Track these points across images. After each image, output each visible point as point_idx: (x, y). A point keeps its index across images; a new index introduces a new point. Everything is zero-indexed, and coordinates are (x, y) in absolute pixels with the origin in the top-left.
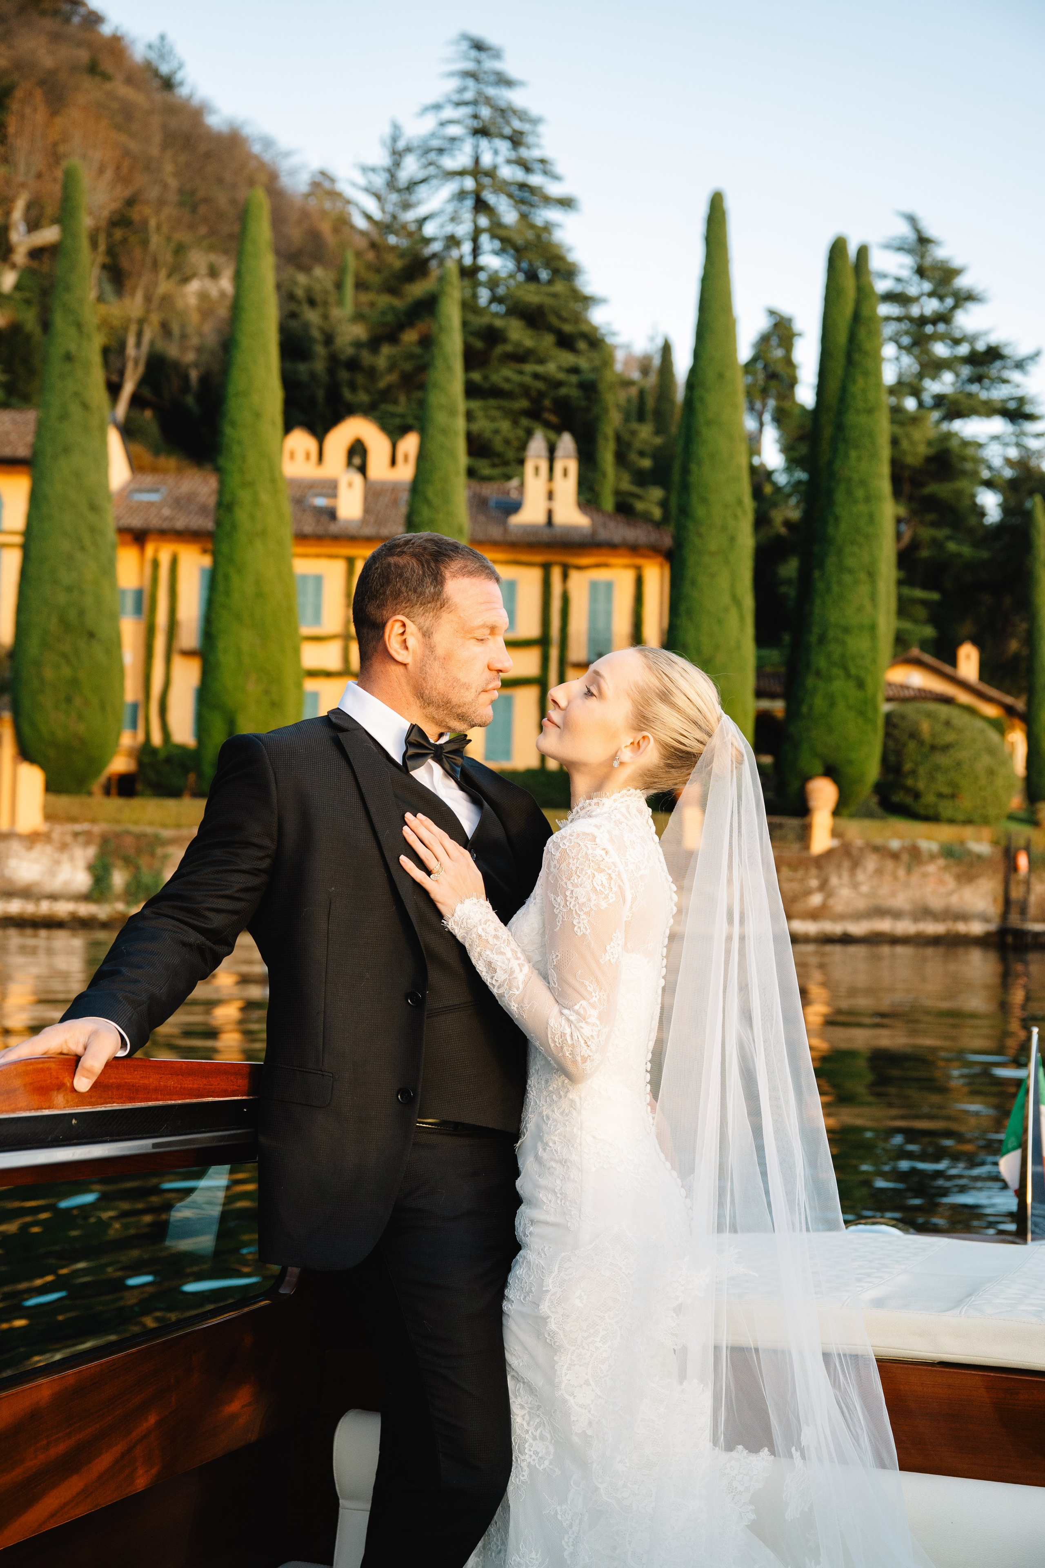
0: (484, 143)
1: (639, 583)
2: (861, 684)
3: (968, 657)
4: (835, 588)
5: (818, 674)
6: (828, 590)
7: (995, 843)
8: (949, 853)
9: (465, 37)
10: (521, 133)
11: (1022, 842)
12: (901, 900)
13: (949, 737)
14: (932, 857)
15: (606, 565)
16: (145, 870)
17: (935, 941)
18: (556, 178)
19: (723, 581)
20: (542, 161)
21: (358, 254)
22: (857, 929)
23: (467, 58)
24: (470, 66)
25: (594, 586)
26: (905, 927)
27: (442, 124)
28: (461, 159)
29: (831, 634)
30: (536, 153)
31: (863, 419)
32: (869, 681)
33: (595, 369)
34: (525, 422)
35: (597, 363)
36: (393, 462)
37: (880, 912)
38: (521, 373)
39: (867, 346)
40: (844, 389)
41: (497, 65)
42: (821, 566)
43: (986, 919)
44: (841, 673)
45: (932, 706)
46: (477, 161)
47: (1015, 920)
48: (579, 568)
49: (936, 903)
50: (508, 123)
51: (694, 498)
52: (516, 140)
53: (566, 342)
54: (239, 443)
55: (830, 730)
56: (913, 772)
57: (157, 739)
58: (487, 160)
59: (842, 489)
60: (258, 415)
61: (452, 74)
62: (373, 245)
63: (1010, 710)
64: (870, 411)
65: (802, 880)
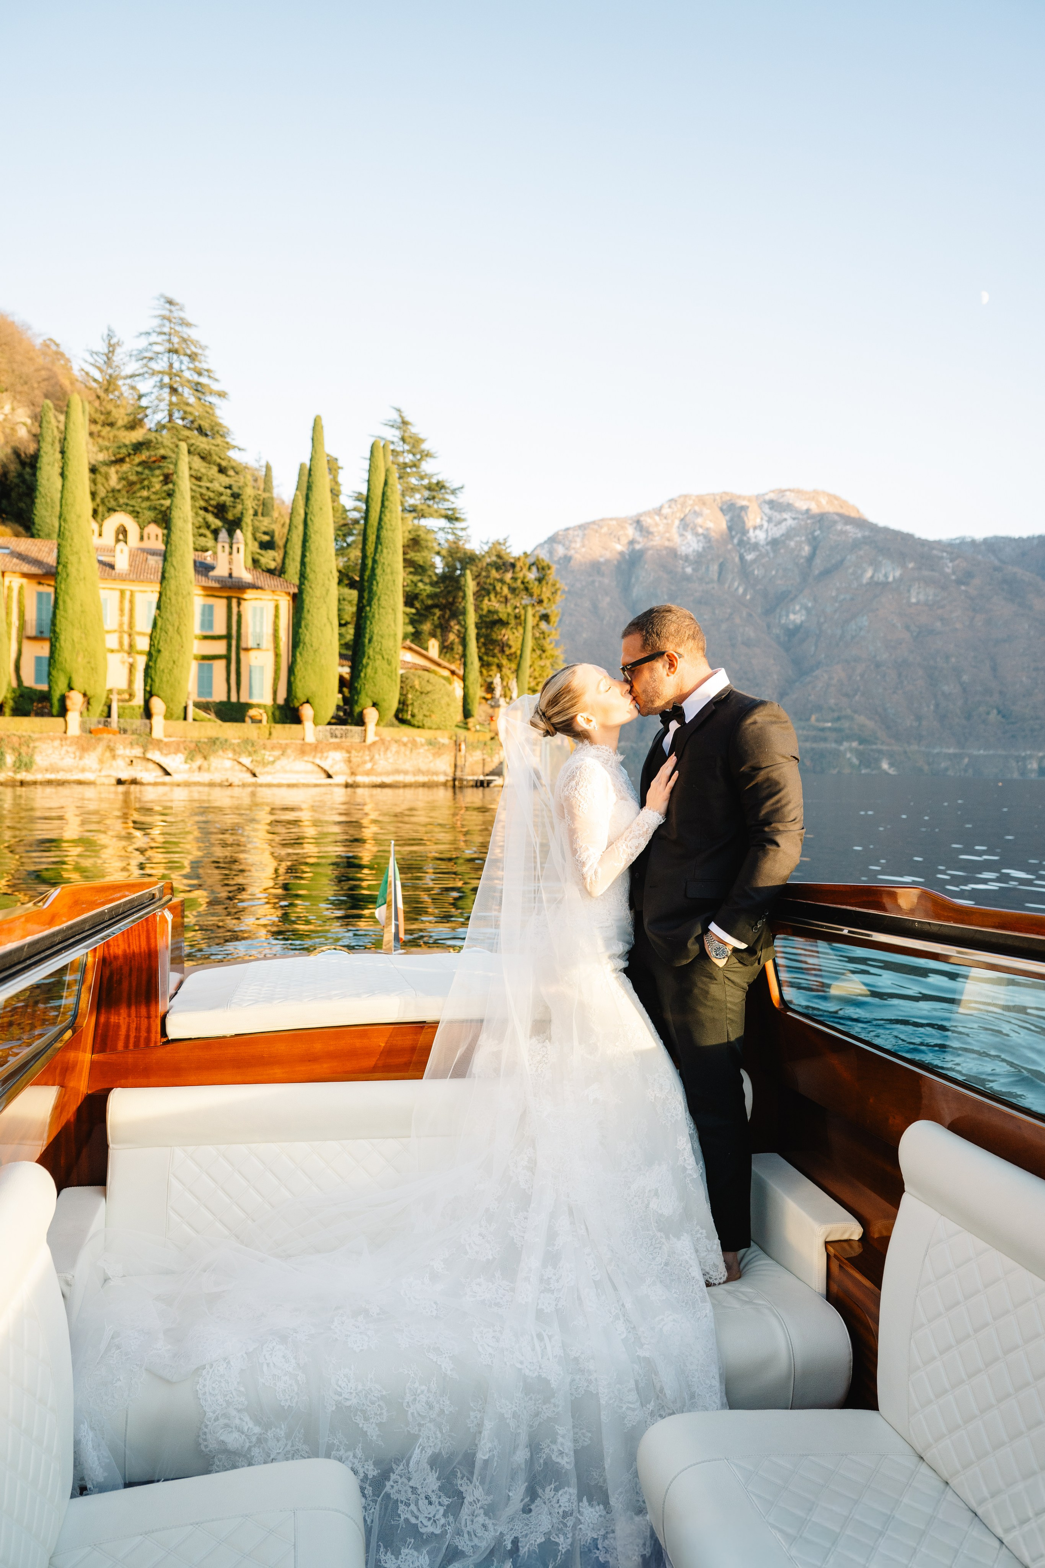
0: (175, 356)
1: (277, 608)
2: (389, 663)
3: (433, 646)
4: (377, 616)
5: (369, 658)
6: (373, 616)
7: (451, 738)
8: (430, 743)
9: (162, 296)
10: (196, 354)
11: (462, 738)
12: (407, 766)
13: (429, 688)
14: (422, 745)
15: (261, 599)
16: (24, 754)
17: (424, 785)
18: (216, 380)
19: (323, 611)
20: (208, 371)
21: (90, 402)
22: (388, 780)
23: (164, 309)
24: (167, 313)
25: (255, 609)
26: (409, 779)
27: (150, 344)
28: (161, 365)
29: (375, 638)
30: (205, 366)
31: (390, 533)
32: (393, 661)
33: (240, 488)
34: (202, 512)
35: (241, 484)
36: (142, 538)
37: (398, 772)
38: (200, 486)
39: (391, 498)
40: (380, 519)
41: (182, 315)
42: (370, 604)
43: (446, 774)
44: (380, 657)
45: (421, 672)
46: (171, 366)
47: (459, 774)
48: (245, 600)
49: (424, 767)
50: (188, 348)
51: (308, 570)
52: (193, 357)
53: (222, 470)
54: (69, 531)
55: (375, 685)
56: (412, 704)
57: (14, 684)
58: (176, 365)
59: (380, 567)
60: (79, 517)
61: (155, 317)
62: (98, 397)
63: (453, 673)
64: (393, 531)
65: (361, 757)
